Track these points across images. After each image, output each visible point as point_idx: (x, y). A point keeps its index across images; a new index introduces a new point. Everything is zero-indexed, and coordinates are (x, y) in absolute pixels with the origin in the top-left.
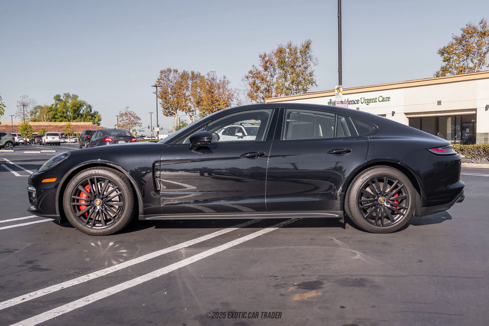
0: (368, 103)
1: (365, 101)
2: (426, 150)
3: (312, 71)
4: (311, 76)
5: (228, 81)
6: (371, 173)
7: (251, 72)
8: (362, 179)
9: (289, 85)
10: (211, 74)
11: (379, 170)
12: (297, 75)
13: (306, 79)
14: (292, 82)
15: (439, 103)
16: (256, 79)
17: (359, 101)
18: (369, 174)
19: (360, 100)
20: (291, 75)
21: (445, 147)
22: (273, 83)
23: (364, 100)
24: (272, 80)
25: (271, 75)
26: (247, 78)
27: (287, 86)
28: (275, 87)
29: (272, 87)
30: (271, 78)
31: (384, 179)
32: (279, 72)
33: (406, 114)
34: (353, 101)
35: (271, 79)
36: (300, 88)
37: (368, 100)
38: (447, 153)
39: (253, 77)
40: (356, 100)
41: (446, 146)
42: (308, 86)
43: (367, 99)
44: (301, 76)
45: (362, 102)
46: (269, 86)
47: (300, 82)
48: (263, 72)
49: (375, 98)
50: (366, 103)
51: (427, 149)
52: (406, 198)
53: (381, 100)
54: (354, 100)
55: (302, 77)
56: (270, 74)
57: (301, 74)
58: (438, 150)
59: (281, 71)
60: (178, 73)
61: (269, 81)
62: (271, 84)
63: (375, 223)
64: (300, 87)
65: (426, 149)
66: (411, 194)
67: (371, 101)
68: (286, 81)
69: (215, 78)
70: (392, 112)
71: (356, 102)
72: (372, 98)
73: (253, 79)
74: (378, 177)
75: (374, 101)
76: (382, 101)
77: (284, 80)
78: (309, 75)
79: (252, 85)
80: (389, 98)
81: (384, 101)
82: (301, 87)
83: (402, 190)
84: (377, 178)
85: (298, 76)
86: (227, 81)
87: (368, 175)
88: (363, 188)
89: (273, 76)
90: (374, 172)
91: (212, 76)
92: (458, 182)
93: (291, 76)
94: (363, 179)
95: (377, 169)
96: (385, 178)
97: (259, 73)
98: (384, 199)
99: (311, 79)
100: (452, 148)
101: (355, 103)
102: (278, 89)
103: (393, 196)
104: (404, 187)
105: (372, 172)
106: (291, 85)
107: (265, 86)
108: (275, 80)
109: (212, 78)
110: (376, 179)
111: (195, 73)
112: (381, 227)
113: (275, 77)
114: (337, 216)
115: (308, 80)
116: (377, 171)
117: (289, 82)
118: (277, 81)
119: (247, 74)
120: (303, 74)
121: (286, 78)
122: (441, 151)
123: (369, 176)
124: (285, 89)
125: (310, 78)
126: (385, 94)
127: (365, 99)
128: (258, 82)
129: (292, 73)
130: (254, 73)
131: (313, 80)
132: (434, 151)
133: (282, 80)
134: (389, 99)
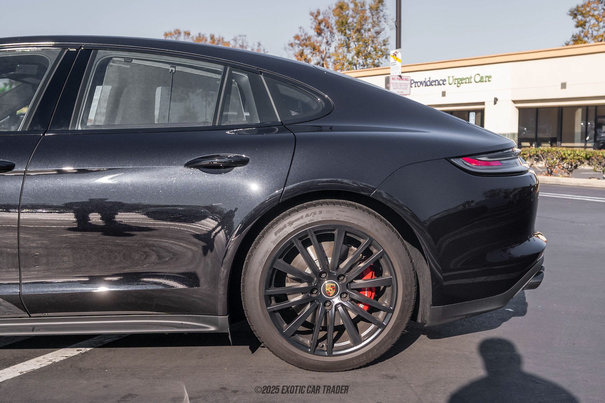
0: (459, 85)
1: (455, 82)
2: (444, 160)
3: (387, 38)
4: (385, 45)
5: (264, 50)
6: (299, 219)
7: (297, 37)
8: (276, 234)
9: (353, 58)
10: (240, 39)
11: (321, 212)
12: (365, 43)
13: (377, 49)
14: (358, 54)
15: (564, 86)
16: (304, 47)
17: (445, 81)
18: (294, 222)
19: (447, 79)
20: (356, 43)
21: (501, 152)
22: (330, 54)
23: (453, 80)
24: (329, 49)
25: (327, 42)
26: (292, 46)
27: (350, 59)
28: (332, 60)
29: (328, 60)
30: (327, 47)
31: (334, 234)
32: (338, 37)
33: (515, 102)
34: (437, 80)
35: (327, 49)
36: (369, 63)
37: (459, 80)
38: (502, 168)
39: (300, 44)
40: (441, 80)
41: (502, 150)
42: (380, 59)
43: (457, 78)
44: (371, 45)
45: (451, 83)
46: (323, 59)
47: (370, 53)
48: (315, 38)
49: (469, 77)
50: (456, 85)
51: (448, 159)
52: (389, 283)
53: (477, 80)
54: (439, 80)
55: (372, 47)
56: (325, 41)
57: (370, 42)
58: (478, 162)
59: (343, 37)
60: (190, 36)
61: (323, 51)
62: (328, 55)
63: (310, 348)
64: (369, 61)
65: (445, 158)
66: (402, 273)
67: (463, 81)
68: (349, 52)
69: (245, 44)
70: (495, 98)
71: (441, 82)
72: (465, 77)
73: (301, 48)
74: (317, 230)
75: (467, 81)
76: (480, 81)
77: (345, 49)
78: (382, 44)
79: (299, 57)
80: (489, 77)
81: (483, 82)
82: (371, 61)
83: (382, 261)
84: (315, 233)
85: (366, 45)
86: (262, 49)
87: (292, 224)
88: (280, 258)
89: (330, 44)
90: (307, 215)
91: (240, 42)
92: (529, 241)
93: (356, 45)
94: (278, 235)
95: (317, 210)
96: (335, 232)
97: (309, 38)
98: (334, 285)
99: (385, 49)
100: (517, 155)
101: (439, 84)
102: (337, 63)
103: (360, 277)
104: (385, 255)
105: (302, 217)
106: (355, 57)
107: (318, 58)
108: (332, 50)
109: (240, 46)
110: (312, 236)
111: (216, 36)
112: (326, 356)
113: (334, 45)
114: (212, 329)
115: (381, 51)
116: (315, 214)
117: (353, 52)
118: (336, 51)
119: (292, 40)
120: (373, 42)
121: (348, 47)
122: (487, 163)
123: (294, 228)
124: (346, 64)
125: (383, 47)
126: (484, 71)
127: (455, 78)
128: (307, 51)
129: (358, 40)
130: (302, 38)
131: (388, 51)
132: (467, 165)
133: (343, 50)
134: (490, 79)
